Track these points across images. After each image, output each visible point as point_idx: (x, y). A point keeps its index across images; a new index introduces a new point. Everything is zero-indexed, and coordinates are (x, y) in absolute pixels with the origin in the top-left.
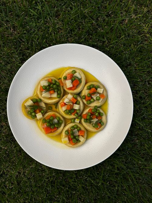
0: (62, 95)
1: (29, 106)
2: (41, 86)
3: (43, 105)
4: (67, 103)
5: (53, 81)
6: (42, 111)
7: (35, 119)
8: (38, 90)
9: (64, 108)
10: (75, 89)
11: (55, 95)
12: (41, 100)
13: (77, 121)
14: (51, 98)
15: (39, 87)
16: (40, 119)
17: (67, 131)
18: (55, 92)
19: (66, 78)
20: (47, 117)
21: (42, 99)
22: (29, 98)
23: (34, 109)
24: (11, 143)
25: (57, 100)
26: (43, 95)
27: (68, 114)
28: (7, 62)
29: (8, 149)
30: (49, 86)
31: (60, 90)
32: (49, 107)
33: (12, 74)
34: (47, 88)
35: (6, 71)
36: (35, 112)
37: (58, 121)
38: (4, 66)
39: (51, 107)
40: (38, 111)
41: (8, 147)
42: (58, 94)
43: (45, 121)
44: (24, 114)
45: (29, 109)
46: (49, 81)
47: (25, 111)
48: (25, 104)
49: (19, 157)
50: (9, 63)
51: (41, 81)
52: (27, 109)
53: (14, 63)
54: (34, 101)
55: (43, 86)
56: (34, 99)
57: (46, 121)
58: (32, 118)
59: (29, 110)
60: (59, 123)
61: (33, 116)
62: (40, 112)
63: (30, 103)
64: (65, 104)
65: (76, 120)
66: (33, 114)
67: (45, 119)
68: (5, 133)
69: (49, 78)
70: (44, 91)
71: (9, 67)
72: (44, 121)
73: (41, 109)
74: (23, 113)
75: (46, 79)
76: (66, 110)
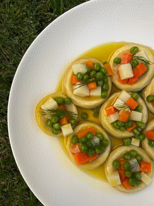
0: (109, 92)
1: (49, 110)
2: (73, 73)
3: (74, 110)
4: (119, 109)
5: (95, 66)
6: (73, 121)
7: (59, 135)
8: (66, 82)
9: (113, 118)
10: (136, 82)
11: (97, 92)
12: (71, 101)
13: (136, 143)
14: (89, 98)
15: (69, 76)
16: (67, 136)
17: (117, 161)
18: (97, 85)
19: (118, 62)
20: (80, 132)
21: (73, 98)
22: (51, 95)
23: (59, 117)
24: (12, 174)
25: (100, 101)
26: (75, 92)
27: (119, 129)
28: (14, 33)
29: (7, 184)
30: (88, 73)
31: (107, 83)
32: (83, 114)
33: (21, 52)
34: (85, 77)
35: (12, 47)
36: (59, 122)
37: (101, 141)
38: (9, 38)
39: (87, 115)
40: (64, 121)
41: (7, 181)
42: (103, 91)
43: (76, 141)
44: (38, 124)
45: (48, 116)
46: (87, 65)
47: (41, 119)
48: (43, 107)
49: (26, 199)
50: (17, 35)
51: (73, 64)
52: (46, 116)
53: (26, 34)
54: (58, 102)
55: (78, 73)
56: (60, 98)
57: (78, 139)
58: (53, 133)
59: (50, 118)
60: (102, 145)
61: (56, 130)
62: (68, 122)
63: (52, 104)
64: (116, 110)
65: (133, 140)
66: (56, 125)
67: (77, 136)
68: (3, 156)
69: (87, 60)
70: (78, 83)
71: (16, 41)
72: (76, 139)
73: (69, 118)
74: (37, 122)
75: (82, 61)
76: (117, 121)
